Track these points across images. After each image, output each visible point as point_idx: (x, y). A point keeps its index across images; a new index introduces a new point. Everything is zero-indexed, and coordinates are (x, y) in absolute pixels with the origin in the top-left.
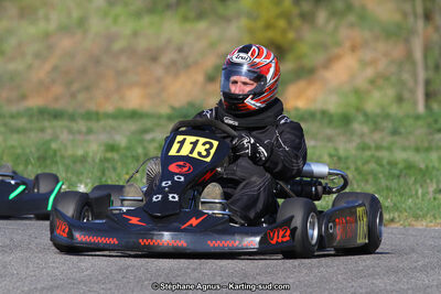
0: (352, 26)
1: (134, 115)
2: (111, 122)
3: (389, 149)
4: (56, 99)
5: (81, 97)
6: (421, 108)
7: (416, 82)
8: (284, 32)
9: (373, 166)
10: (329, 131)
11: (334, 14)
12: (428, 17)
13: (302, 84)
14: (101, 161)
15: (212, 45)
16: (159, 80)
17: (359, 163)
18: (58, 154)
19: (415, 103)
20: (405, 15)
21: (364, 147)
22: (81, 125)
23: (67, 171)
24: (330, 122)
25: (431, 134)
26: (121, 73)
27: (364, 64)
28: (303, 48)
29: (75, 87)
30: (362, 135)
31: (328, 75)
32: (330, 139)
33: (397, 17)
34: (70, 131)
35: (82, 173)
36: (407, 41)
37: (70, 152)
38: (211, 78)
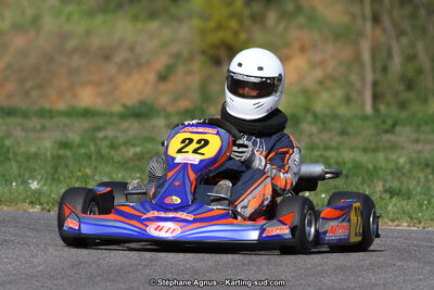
0: (301, 27)
1: (87, 113)
2: (64, 120)
3: (337, 149)
4: (10, 96)
5: (34, 94)
6: (369, 109)
7: (363, 83)
8: (236, 33)
11: (284, 15)
12: (376, 19)
14: (53, 157)
15: (164, 45)
16: (111, 80)
18: (11, 151)
19: (363, 105)
20: (354, 17)
21: (312, 147)
22: (35, 122)
23: (20, 167)
25: (378, 134)
26: (73, 72)
27: (313, 66)
29: (29, 84)
30: (310, 135)
33: (346, 19)
34: (24, 129)
35: (35, 170)
36: (356, 43)
37: (23, 149)
38: (163, 78)
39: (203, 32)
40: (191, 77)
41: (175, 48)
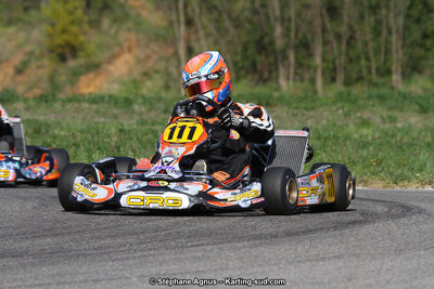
0: (129, 30)
8: (76, 35)
9: (150, 136)
10: (115, 111)
11: (115, 21)
12: (189, 22)
13: (91, 75)
15: (19, 46)
17: (140, 135)
20: (171, 24)
21: (143, 123)
24: (116, 103)
27: (139, 61)
28: (92, 47)
30: (141, 114)
31: (111, 68)
32: (115, 117)
33: (165, 24)
36: (174, 42)
38: (19, 71)
39: (50, 35)
40: (42, 70)
41: (29, 48)
